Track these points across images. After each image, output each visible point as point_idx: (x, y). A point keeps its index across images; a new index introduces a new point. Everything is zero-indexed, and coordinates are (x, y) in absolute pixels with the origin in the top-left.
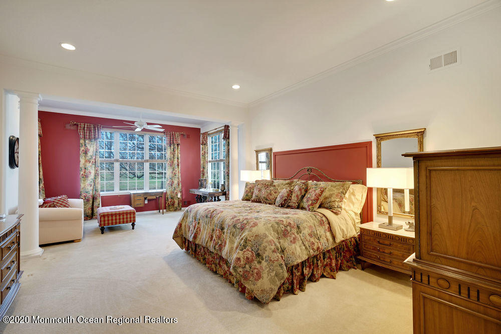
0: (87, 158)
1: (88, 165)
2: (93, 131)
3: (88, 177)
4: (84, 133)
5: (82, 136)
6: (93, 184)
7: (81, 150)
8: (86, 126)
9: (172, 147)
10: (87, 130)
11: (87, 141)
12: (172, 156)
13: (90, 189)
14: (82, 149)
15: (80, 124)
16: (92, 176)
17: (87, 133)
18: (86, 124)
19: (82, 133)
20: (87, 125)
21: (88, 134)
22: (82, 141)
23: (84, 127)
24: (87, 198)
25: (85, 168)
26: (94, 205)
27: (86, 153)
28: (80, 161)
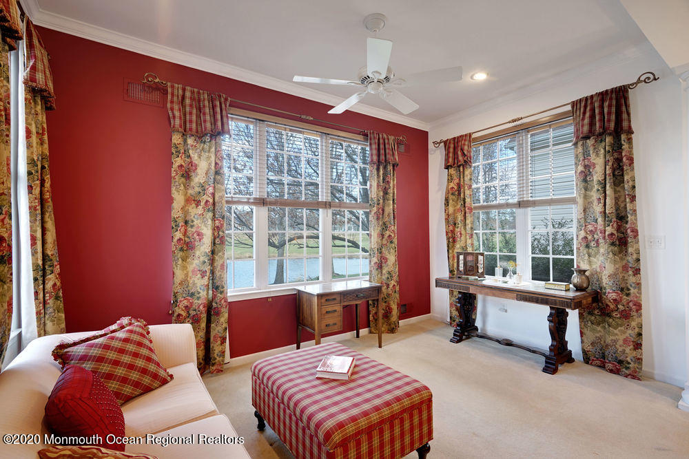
0: (190, 192)
1: (195, 211)
2: (207, 110)
3: (193, 248)
4: (185, 115)
5: (177, 122)
6: (207, 268)
7: (175, 166)
8: (188, 94)
9: (381, 172)
10: (191, 106)
11: (190, 141)
12: (381, 194)
13: (200, 284)
14: (177, 162)
15: (173, 87)
16: (204, 246)
17: (191, 113)
18: (188, 88)
19: (177, 114)
20: (192, 92)
21: (194, 118)
22: (176, 139)
23: (183, 97)
24: (192, 313)
25: (186, 222)
26: (212, 334)
27: (187, 175)
28: (171, 200)
